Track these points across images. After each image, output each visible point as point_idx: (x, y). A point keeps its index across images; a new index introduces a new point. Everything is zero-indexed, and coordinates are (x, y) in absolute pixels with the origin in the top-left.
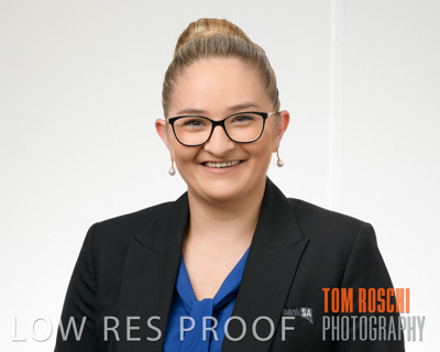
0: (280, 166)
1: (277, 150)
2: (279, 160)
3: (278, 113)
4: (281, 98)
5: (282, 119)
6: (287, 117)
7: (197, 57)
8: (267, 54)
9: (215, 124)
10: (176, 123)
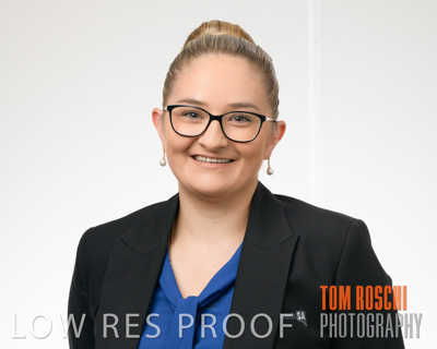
0: (270, 173)
2: (270, 168)
5: (279, 129)
6: (283, 127)
9: (212, 118)
10: (174, 110)
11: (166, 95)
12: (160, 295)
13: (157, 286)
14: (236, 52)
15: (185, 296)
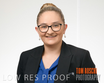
0: (65, 37)
1: (64, 34)
2: (65, 36)
3: (64, 25)
4: (65, 21)
5: (66, 26)
6: (67, 25)
7: (45, 11)
8: (62, 11)
9: (49, 27)
10: (40, 27)
11: (38, 23)
12: (40, 68)
13: (39, 66)
14: (52, 10)
15: (46, 69)
